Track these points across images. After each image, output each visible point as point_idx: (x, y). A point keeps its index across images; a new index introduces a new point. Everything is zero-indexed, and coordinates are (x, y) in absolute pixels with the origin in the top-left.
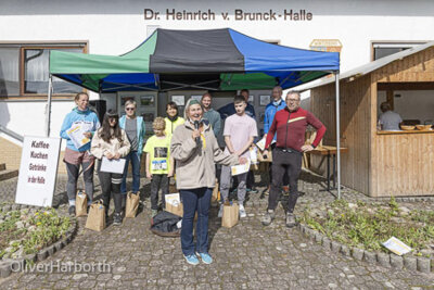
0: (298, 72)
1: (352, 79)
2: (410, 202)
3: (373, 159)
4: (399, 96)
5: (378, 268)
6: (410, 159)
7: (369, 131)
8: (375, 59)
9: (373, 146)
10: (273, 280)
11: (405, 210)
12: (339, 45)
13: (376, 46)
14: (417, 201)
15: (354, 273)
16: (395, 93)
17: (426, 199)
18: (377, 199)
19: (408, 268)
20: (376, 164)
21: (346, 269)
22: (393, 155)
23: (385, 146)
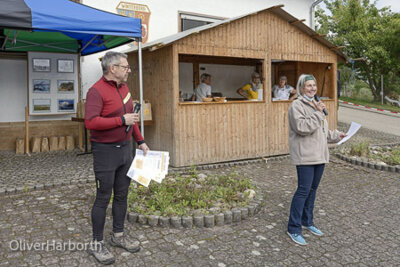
0: (102, 37)
1: (154, 48)
2: (209, 169)
3: (176, 130)
4: (203, 69)
5: (171, 231)
6: (209, 128)
7: (172, 102)
8: (182, 30)
9: (176, 117)
10: (61, 261)
11: (202, 176)
12: (147, 11)
13: (183, 17)
14: (214, 167)
15: (148, 239)
16: (201, 65)
17: (222, 165)
18: (180, 168)
19: (197, 226)
20: (178, 135)
21: (142, 237)
22: (194, 125)
23: (187, 117)
